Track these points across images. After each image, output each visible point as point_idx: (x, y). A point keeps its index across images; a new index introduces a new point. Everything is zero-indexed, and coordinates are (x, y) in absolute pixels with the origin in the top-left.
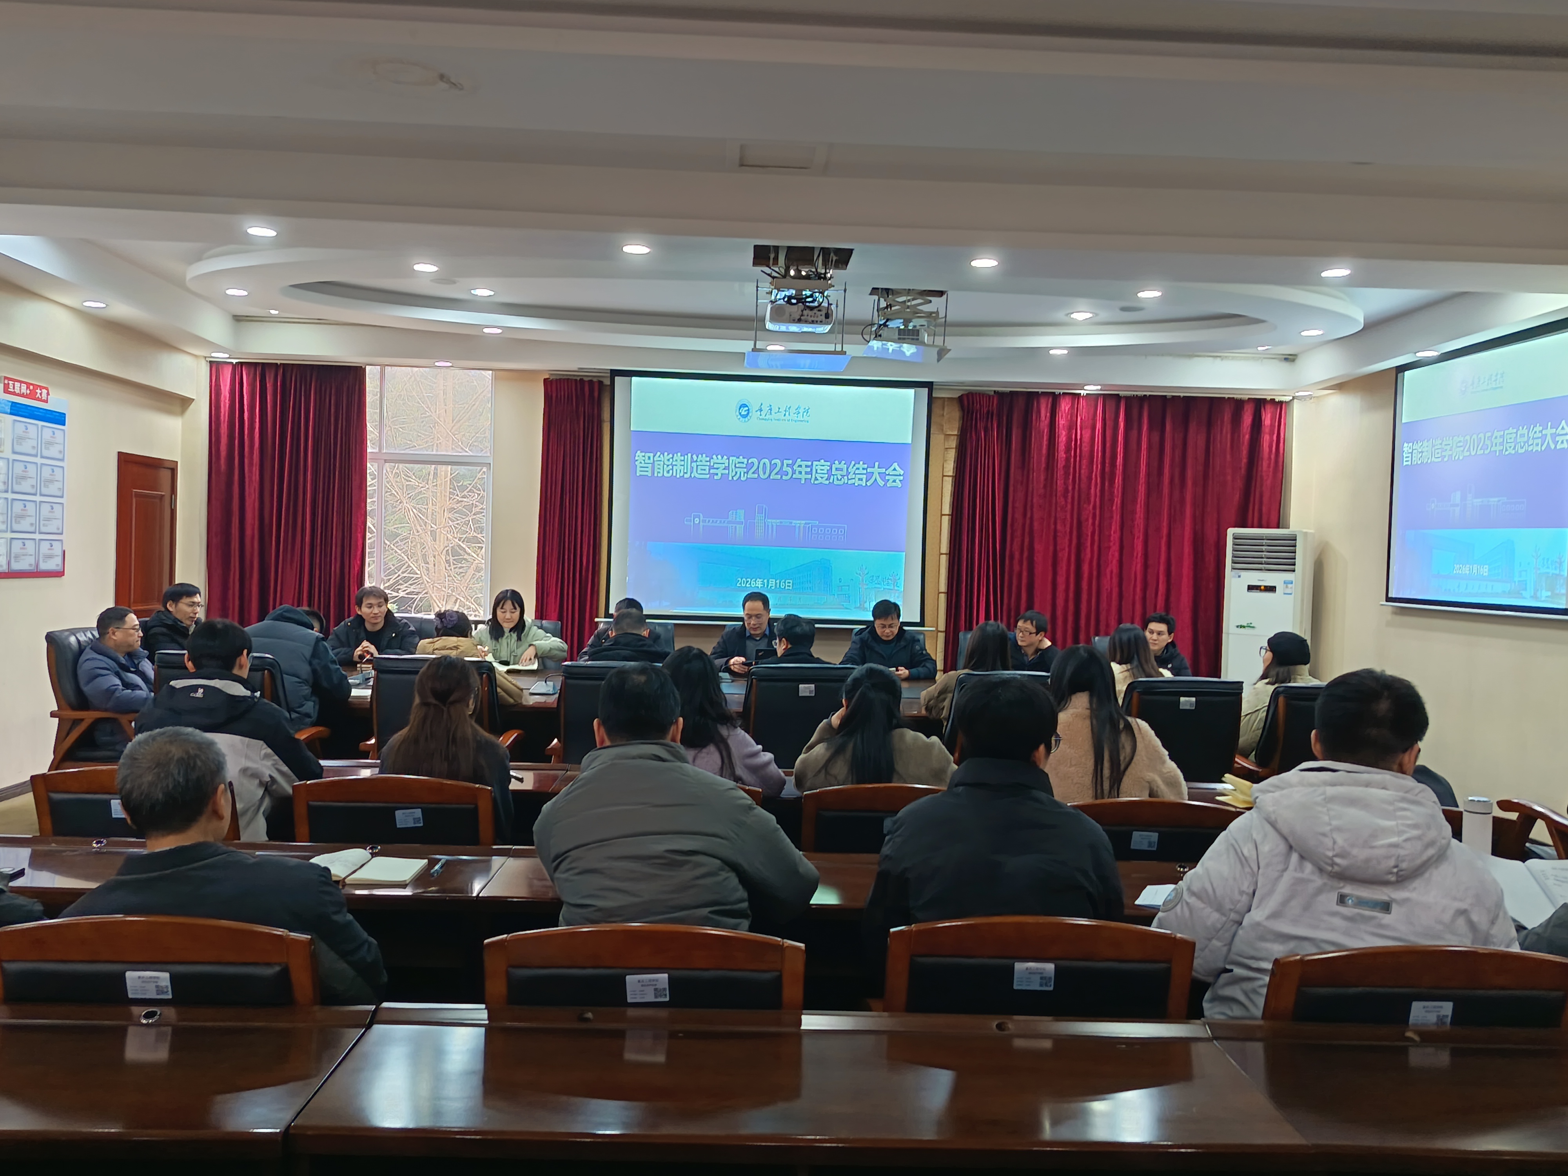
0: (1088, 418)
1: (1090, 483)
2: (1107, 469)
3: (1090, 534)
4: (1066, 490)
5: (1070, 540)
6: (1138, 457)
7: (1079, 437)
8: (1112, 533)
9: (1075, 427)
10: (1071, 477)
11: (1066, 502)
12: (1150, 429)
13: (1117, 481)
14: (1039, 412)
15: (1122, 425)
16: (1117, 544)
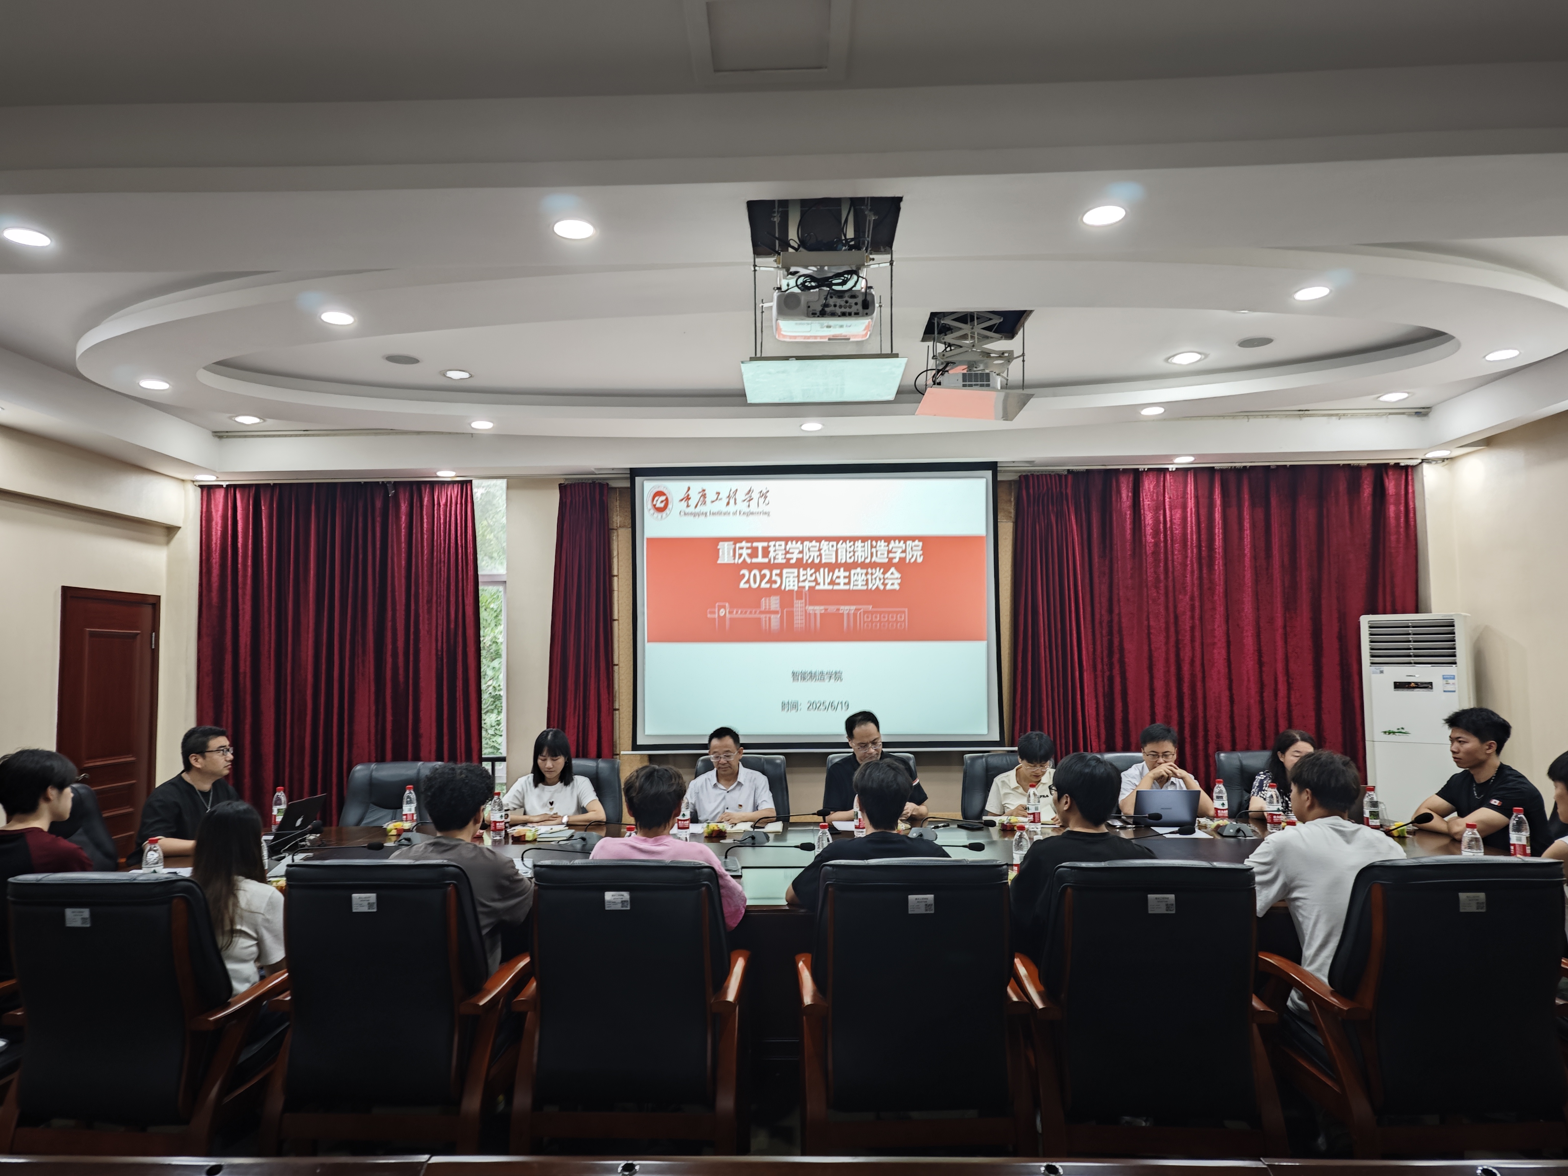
0: (1178, 496)
1: (1185, 570)
2: (1204, 554)
3: (1188, 629)
4: (1157, 580)
5: (1167, 637)
6: (1241, 538)
7: (1168, 519)
8: (1216, 627)
9: (1162, 507)
10: (1162, 565)
11: (1158, 592)
12: (1253, 505)
13: (1216, 568)
14: (1119, 492)
15: (1218, 502)
16: (1224, 640)
